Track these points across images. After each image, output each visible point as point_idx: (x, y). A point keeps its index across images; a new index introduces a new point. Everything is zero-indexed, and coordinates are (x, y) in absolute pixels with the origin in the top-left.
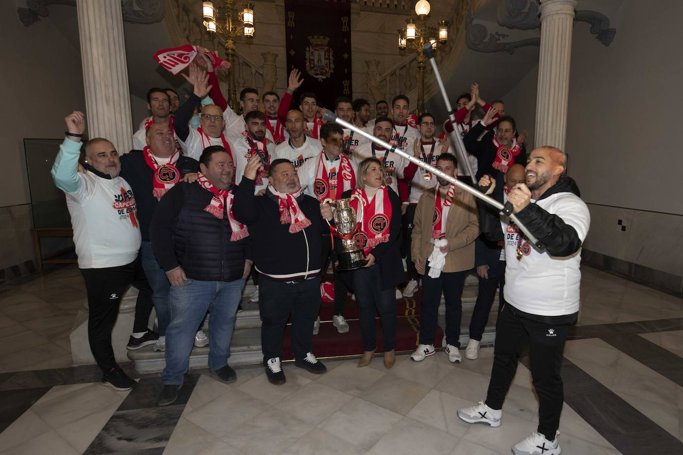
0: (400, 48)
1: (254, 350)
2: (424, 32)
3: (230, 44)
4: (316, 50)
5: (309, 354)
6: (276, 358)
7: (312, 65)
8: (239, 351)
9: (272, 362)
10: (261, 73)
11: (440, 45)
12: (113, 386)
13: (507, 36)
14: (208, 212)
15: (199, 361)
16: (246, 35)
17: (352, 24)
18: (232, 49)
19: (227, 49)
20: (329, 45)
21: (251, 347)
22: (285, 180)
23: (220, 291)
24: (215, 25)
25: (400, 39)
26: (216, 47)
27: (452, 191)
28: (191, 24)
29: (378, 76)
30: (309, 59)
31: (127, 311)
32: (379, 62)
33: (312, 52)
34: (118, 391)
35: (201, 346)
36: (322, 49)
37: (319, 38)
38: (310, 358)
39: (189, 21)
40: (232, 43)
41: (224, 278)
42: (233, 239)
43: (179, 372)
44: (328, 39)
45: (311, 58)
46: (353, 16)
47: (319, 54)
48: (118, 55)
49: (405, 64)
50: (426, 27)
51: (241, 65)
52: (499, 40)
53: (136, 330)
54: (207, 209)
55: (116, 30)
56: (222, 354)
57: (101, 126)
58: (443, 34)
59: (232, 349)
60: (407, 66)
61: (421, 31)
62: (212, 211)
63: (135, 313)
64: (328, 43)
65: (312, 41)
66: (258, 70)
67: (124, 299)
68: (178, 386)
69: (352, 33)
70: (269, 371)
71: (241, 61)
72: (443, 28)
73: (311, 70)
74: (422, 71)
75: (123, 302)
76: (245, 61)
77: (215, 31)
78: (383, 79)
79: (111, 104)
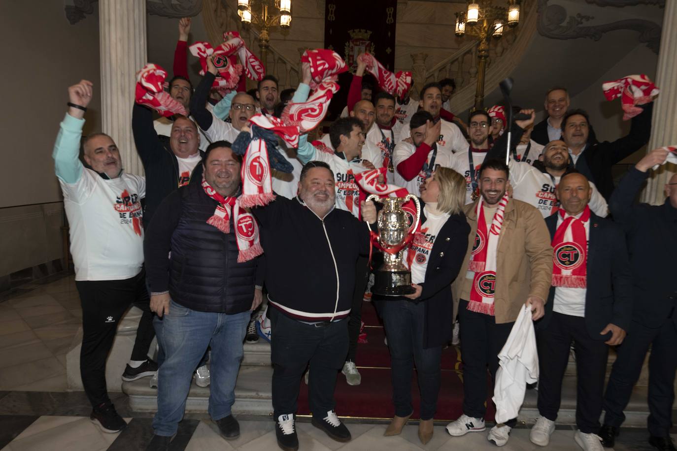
0: (457, 35)
1: (263, 398)
2: (489, 13)
3: (264, 34)
4: (357, 45)
5: (330, 413)
6: (289, 415)
7: (351, 62)
8: (246, 397)
9: (284, 420)
10: (297, 69)
11: (508, 29)
12: (100, 425)
13: (593, 18)
14: (211, 225)
15: (198, 404)
16: (282, 25)
17: (397, 16)
18: (266, 40)
19: (260, 40)
20: (371, 39)
21: (261, 394)
22: (314, 189)
23: (222, 327)
24: (250, 15)
25: (457, 24)
26: (252, 42)
27: (501, 214)
28: (229, 19)
29: (425, 71)
30: (348, 55)
31: (126, 334)
32: (427, 56)
33: (352, 48)
34: (105, 432)
35: (203, 386)
36: (363, 43)
37: (360, 31)
38: (332, 418)
39: (227, 16)
40: (267, 34)
41: (225, 309)
42: (241, 259)
43: (173, 421)
44: (370, 32)
45: (351, 53)
46: (399, 7)
47: (360, 49)
48: (138, 39)
49: (457, 57)
50: (492, 7)
51: (276, 61)
52: (582, 23)
53: (134, 357)
54: (210, 221)
55: (137, 11)
56: (225, 400)
57: (115, 120)
58: (514, 14)
59: (237, 394)
60: (460, 59)
61: (486, 12)
62: (216, 224)
63: (135, 336)
64: (370, 37)
65: (352, 36)
66: (293, 67)
67: (125, 318)
68: (170, 437)
69: (398, 26)
70: (279, 431)
71: (276, 58)
72: (515, 7)
73: (350, 67)
74: (484, 60)
75: (123, 322)
76: (282, 58)
77: (250, 21)
78: (431, 74)
79: (127, 95)
